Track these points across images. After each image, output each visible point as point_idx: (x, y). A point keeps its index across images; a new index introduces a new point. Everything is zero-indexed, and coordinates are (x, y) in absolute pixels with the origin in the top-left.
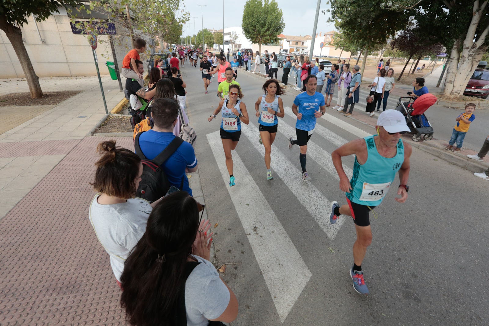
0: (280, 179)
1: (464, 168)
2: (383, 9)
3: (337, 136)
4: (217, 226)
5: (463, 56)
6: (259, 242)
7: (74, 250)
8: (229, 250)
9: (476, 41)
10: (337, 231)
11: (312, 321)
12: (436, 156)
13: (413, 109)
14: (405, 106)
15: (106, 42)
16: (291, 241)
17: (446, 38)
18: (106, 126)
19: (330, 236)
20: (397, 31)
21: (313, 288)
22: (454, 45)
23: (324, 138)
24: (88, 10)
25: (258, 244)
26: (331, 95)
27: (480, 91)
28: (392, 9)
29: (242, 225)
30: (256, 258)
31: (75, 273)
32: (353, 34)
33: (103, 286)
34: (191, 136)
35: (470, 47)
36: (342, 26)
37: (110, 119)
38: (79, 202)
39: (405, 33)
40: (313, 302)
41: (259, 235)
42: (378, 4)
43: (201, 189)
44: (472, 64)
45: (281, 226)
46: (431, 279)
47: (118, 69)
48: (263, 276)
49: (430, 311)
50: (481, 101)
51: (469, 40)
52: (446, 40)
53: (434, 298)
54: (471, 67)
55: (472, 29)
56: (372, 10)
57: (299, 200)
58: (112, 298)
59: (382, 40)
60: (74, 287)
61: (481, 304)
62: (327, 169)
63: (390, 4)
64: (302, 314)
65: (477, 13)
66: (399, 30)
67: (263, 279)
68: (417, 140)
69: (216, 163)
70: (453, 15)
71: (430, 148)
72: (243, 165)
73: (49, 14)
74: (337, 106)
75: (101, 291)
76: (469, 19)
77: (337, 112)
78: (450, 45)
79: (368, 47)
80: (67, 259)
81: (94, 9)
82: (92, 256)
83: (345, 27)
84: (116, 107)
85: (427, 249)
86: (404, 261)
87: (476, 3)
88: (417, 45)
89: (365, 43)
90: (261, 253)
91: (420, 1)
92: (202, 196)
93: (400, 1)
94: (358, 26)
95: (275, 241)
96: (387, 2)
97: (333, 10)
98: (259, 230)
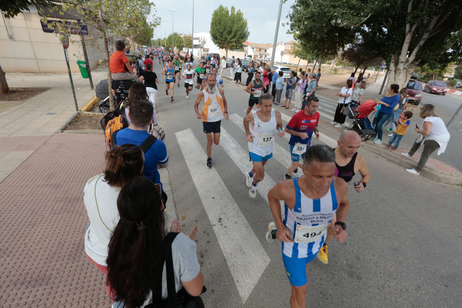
1: (399, 164)
2: (334, 25)
4: (184, 218)
5: (399, 69)
6: (224, 232)
7: (43, 244)
8: (196, 240)
9: (409, 57)
11: (270, 301)
12: (377, 154)
13: (359, 113)
14: (352, 110)
15: (78, 42)
16: (252, 230)
17: (386, 53)
18: (76, 123)
20: (346, 44)
21: (272, 271)
22: (392, 59)
24: (60, 11)
25: (223, 234)
26: (290, 98)
27: (413, 98)
28: (341, 25)
29: (208, 217)
30: (220, 247)
31: (44, 266)
32: (309, 45)
33: (73, 278)
34: (160, 134)
35: (404, 62)
36: (300, 37)
37: (80, 116)
38: (49, 197)
39: (353, 47)
40: (271, 284)
41: (223, 226)
42: (330, 20)
43: (170, 184)
44: (406, 76)
45: (243, 218)
46: (371, 259)
47: (89, 68)
48: (226, 263)
49: (369, 287)
50: (414, 107)
51: (404, 56)
53: (373, 275)
54: (405, 78)
55: (406, 46)
56: (324, 25)
57: (259, 194)
58: (82, 288)
59: (334, 52)
60: (43, 280)
61: (410, 279)
62: (285, 166)
63: (339, 21)
64: (262, 295)
65: (409, 34)
66: (348, 43)
67: (227, 266)
69: (184, 159)
70: (391, 34)
71: (373, 147)
73: (19, 11)
74: (295, 109)
75: (71, 283)
76: (403, 38)
78: (389, 59)
79: (322, 57)
80: (36, 253)
81: (67, 11)
82: (62, 249)
83: (302, 39)
84: (87, 104)
85: (368, 235)
86: (349, 245)
87: (408, 26)
88: (362, 57)
89: (320, 53)
90: (225, 242)
91: (364, 21)
92: (170, 191)
93: (348, 19)
94: (313, 39)
95: (238, 231)
96: (337, 19)
97: (291, 23)
98: (223, 221)
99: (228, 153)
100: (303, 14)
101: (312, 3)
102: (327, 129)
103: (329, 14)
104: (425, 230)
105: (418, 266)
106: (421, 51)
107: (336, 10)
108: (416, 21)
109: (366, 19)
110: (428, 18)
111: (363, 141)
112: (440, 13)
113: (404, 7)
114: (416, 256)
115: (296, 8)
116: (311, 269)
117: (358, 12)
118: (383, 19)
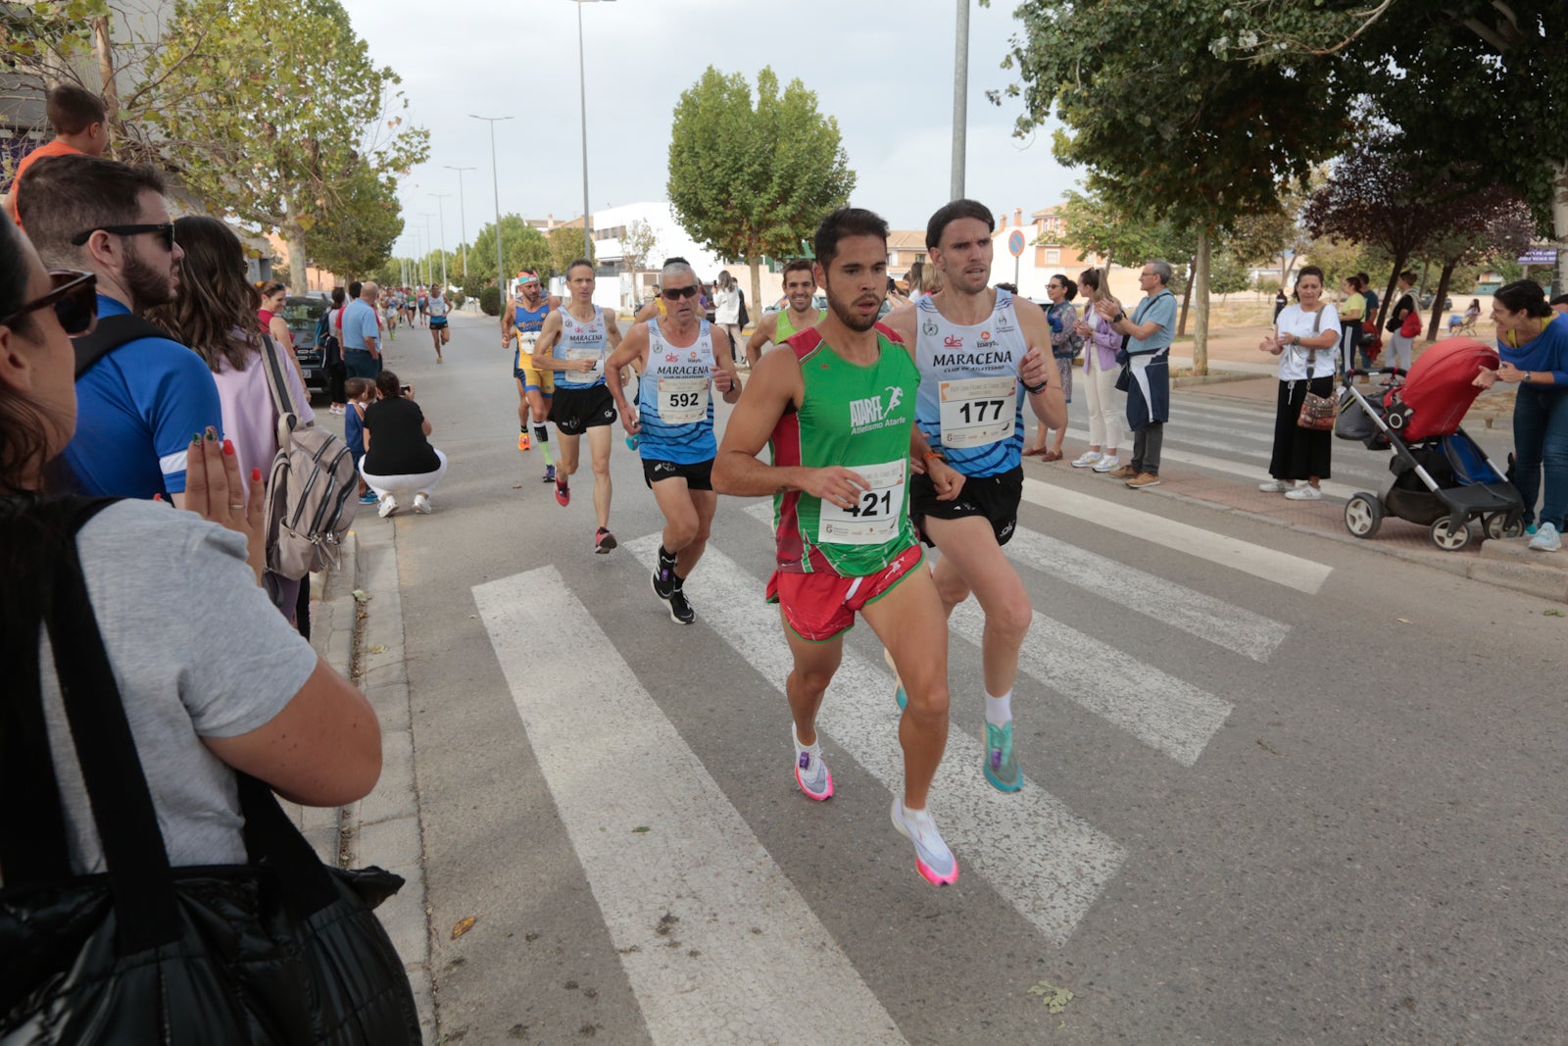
2: (1225, 55)
3: (1090, 556)
4: (467, 929)
6: (683, 977)
8: (519, 1026)
10: (1084, 905)
12: (1557, 600)
13: (1409, 412)
14: (1374, 405)
16: (846, 960)
17: (1518, 162)
19: (1048, 929)
20: (1316, 162)
22: (1556, 184)
23: (1030, 568)
25: (676, 987)
28: (1257, 58)
29: (599, 914)
32: (1132, 181)
34: (332, 469)
36: (1082, 153)
39: (1354, 172)
41: (681, 949)
42: (1203, 51)
43: (414, 788)
45: (798, 906)
52: (1519, 168)
56: (1183, 71)
59: (1260, 198)
62: (1041, 677)
63: (1250, 40)
66: (1325, 155)
68: (1457, 542)
71: (1520, 567)
72: (634, 683)
74: (1090, 454)
77: (1096, 475)
78: (1540, 187)
79: (1206, 229)
83: (1099, 157)
85: (1547, 956)
88: (1406, 202)
89: (1192, 214)
90: (687, 1024)
91: (1369, 22)
92: (410, 815)
93: (1289, 29)
94: (1148, 149)
95: (763, 969)
96: (1237, 35)
97: (1031, 89)
98: (685, 927)
99: (736, 646)
100: (1071, 31)
102: (1263, 518)
103: (1198, 17)
109: (1378, 12)
111: (1456, 550)
115: (1038, 16)
118: (1467, 9)
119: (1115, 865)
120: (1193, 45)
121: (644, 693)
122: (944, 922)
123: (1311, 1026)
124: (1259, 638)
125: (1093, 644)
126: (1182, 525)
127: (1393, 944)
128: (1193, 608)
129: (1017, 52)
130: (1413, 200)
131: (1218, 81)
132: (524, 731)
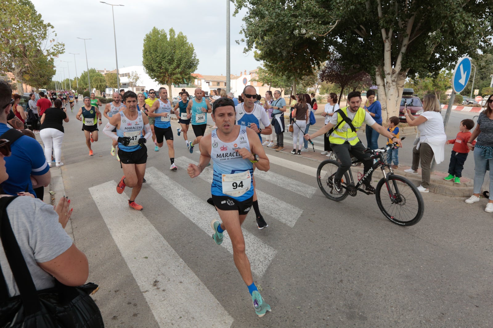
0: (194, 224)
2: (298, 35)
4: (96, 291)
5: (387, 82)
6: (161, 297)
8: (115, 317)
9: (395, 67)
10: (267, 266)
12: (377, 178)
16: (206, 287)
17: (368, 65)
19: (258, 274)
20: (322, 62)
22: (376, 72)
25: (159, 300)
28: (307, 36)
29: (136, 282)
30: (154, 318)
32: (276, 66)
35: (391, 73)
36: (262, 58)
39: (331, 65)
41: (160, 289)
42: (292, 33)
44: (398, 90)
45: (192, 274)
46: (377, 293)
49: (377, 326)
51: (388, 67)
52: (368, 67)
53: (381, 312)
54: (397, 92)
55: (387, 55)
56: (287, 38)
59: (308, 71)
61: (430, 307)
63: (304, 31)
65: (387, 41)
74: (266, 142)
76: (382, 46)
77: (268, 148)
78: (373, 72)
79: (295, 79)
83: (266, 59)
85: (371, 266)
86: (346, 282)
87: (383, 31)
88: (343, 74)
89: (291, 75)
90: (163, 310)
91: (332, 28)
93: (313, 29)
94: (279, 57)
95: (183, 292)
96: (300, 29)
97: (248, 40)
98: (161, 283)
99: (170, 202)
100: (258, 26)
101: (267, 12)
103: (291, 24)
104: (442, 249)
105: (439, 290)
106: (405, 58)
107: (298, 19)
108: (390, 25)
109: (334, 26)
110: (403, 22)
112: (413, 15)
113: (374, 11)
114: (435, 279)
115: (249, 21)
116: (294, 321)
117: (323, 19)
118: (354, 27)
119: (274, 255)
120: (290, 31)
121: (145, 218)
122: (231, 275)
123: (320, 290)
124: (309, 192)
125: (268, 196)
126: (290, 161)
127: (339, 267)
128: (293, 184)
129: (244, 30)
130: (345, 73)
131: (296, 41)
132: (109, 231)
